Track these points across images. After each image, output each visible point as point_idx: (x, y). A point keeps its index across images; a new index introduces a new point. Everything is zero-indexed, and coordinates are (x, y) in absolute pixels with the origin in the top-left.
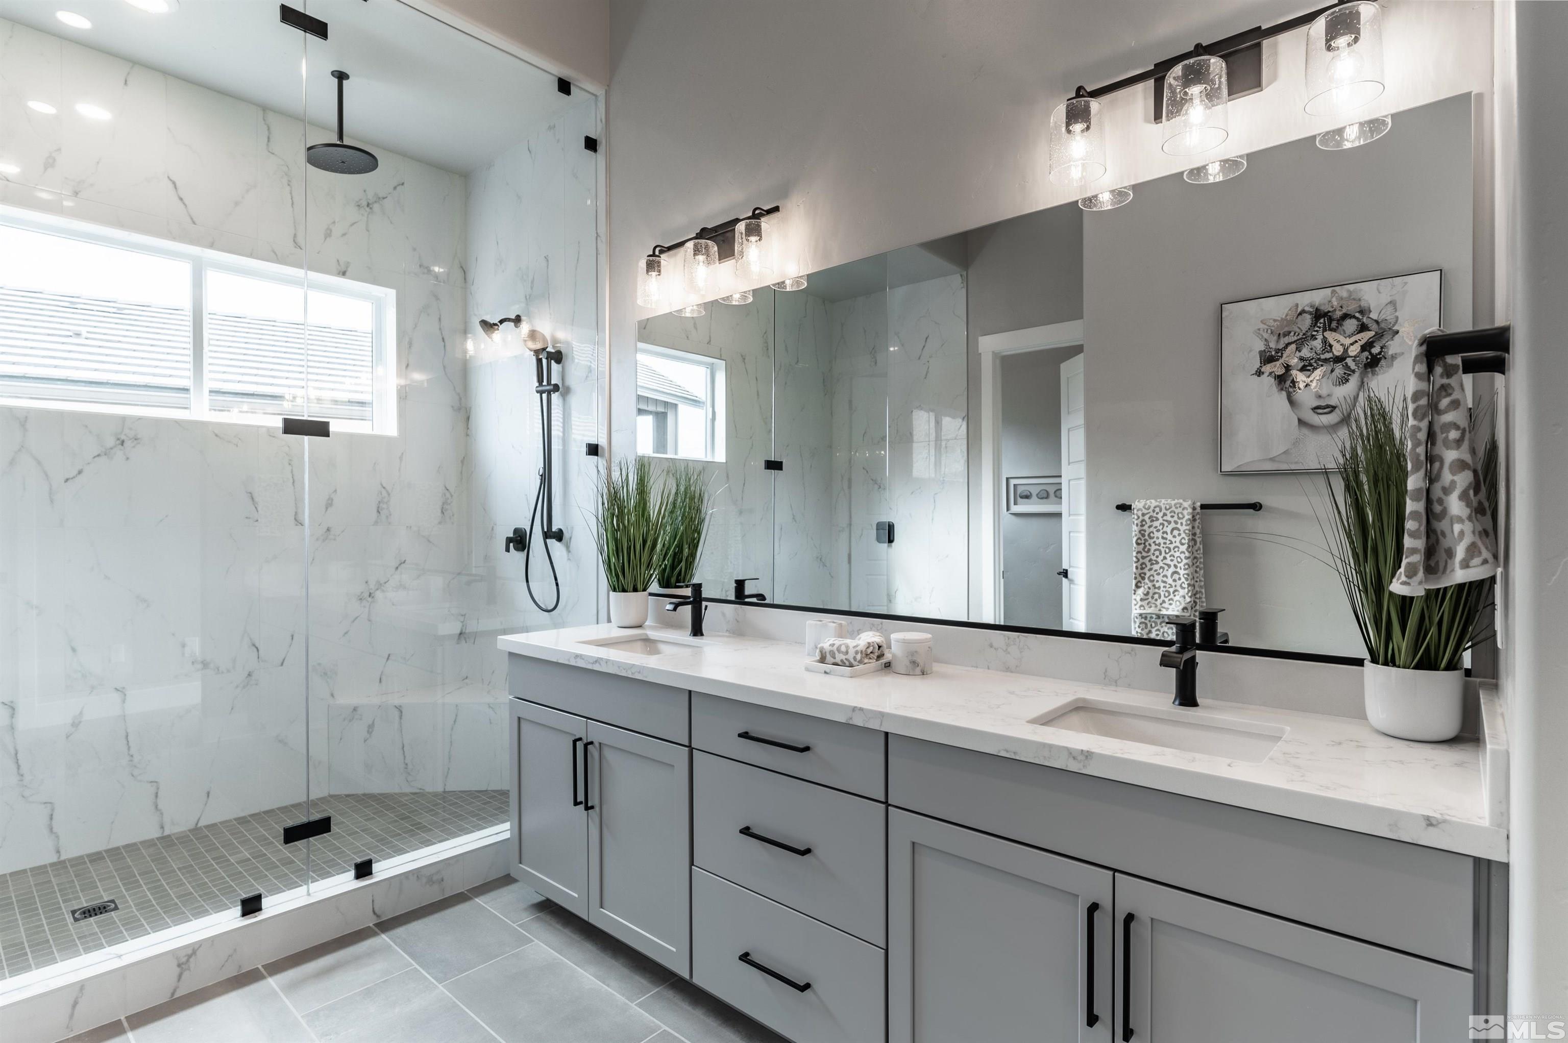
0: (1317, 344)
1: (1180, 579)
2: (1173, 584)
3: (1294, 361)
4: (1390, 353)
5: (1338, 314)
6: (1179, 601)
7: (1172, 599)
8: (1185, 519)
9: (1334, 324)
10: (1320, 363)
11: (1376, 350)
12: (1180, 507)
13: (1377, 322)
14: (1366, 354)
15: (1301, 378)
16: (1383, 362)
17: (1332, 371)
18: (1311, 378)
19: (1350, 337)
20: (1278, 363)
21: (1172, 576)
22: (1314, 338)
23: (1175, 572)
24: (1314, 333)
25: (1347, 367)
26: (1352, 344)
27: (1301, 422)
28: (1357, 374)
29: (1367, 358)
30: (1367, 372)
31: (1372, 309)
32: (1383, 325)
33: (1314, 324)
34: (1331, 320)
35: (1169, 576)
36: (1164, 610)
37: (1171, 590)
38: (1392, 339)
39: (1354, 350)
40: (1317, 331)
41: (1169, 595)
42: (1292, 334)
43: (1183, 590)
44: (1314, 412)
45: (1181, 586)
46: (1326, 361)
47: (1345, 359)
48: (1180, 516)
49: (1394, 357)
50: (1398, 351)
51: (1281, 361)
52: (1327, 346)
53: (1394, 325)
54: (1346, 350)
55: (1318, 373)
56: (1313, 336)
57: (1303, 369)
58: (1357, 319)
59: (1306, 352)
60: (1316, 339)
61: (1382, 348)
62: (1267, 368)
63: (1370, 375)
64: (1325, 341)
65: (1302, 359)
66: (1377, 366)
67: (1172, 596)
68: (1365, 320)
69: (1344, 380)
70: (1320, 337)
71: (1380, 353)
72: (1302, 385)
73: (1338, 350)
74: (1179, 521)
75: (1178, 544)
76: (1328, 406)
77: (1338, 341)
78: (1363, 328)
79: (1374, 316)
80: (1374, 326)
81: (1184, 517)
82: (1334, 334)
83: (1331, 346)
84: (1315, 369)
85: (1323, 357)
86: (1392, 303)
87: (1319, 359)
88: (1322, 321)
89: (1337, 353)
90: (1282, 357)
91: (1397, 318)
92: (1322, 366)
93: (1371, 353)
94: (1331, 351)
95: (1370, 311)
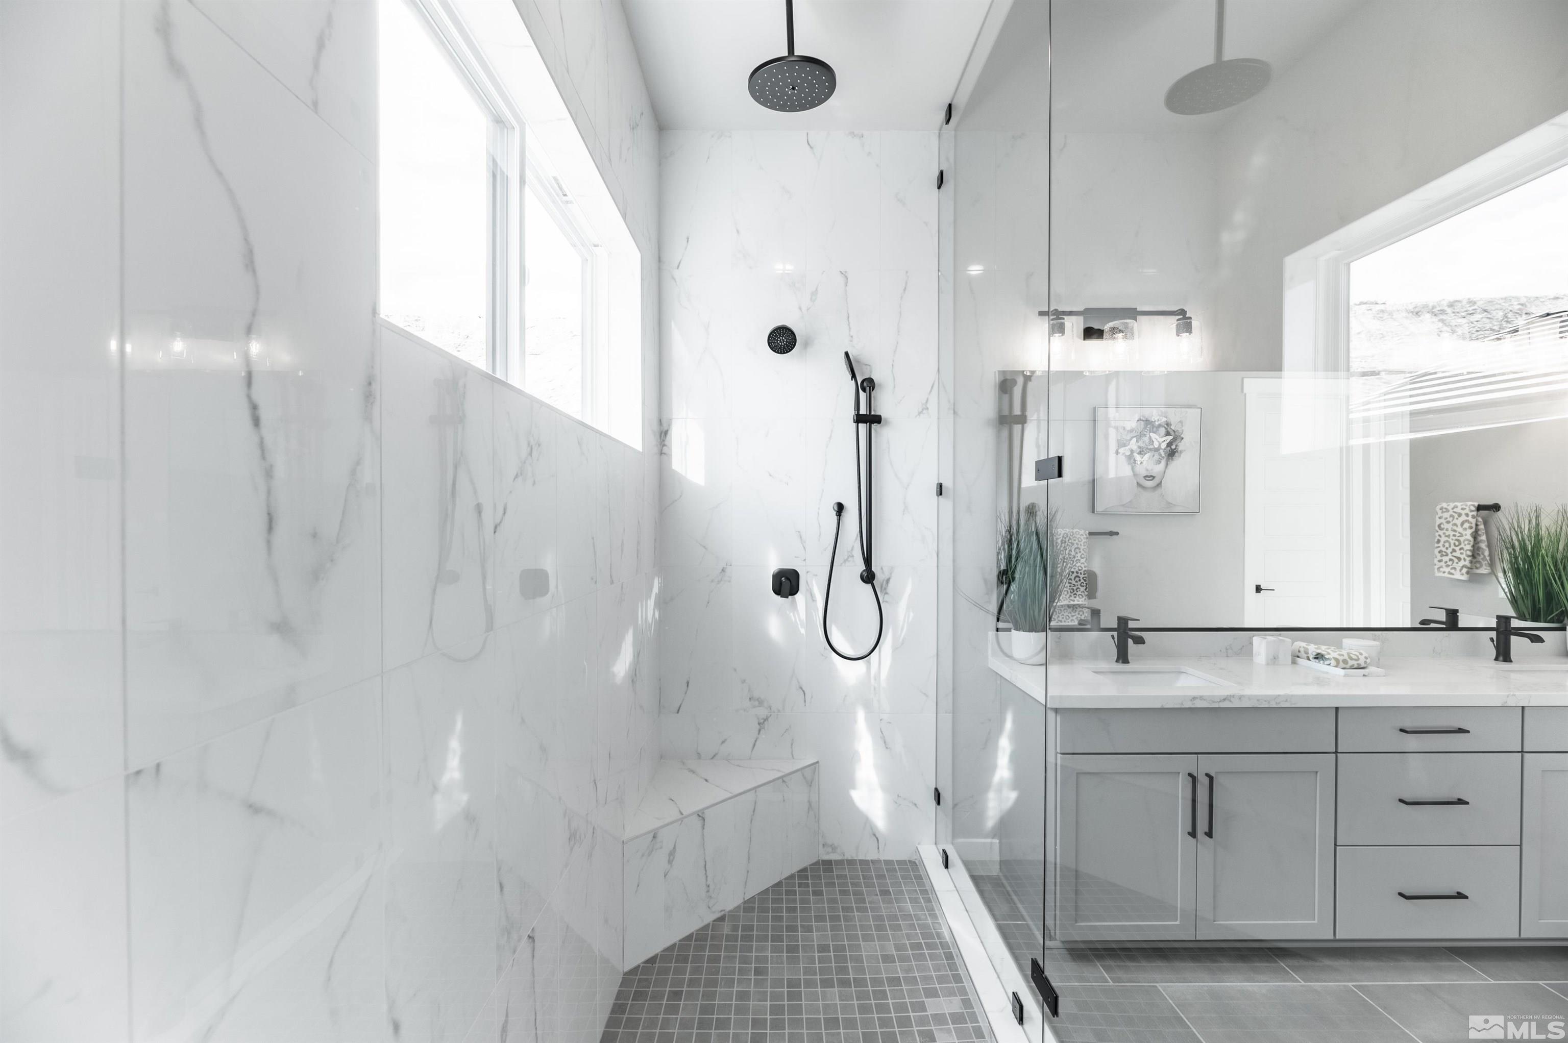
0: (1146, 439)
1: (1080, 580)
2: (1076, 584)
3: (1135, 448)
4: (1180, 449)
5: (1157, 423)
6: (1081, 595)
7: (1075, 594)
8: (1083, 542)
9: (1155, 429)
10: (1148, 451)
11: (1173, 447)
12: (1079, 534)
13: (1174, 431)
14: (1169, 448)
15: (1138, 457)
16: (1176, 454)
17: (1153, 456)
18: (1143, 459)
19: (1162, 437)
20: (1127, 448)
21: (1075, 579)
22: (1145, 435)
23: (1077, 576)
24: (1145, 433)
25: (1160, 455)
26: (1163, 442)
27: (1139, 484)
28: (1165, 459)
29: (1169, 451)
30: (1169, 459)
31: (1172, 424)
32: (1176, 434)
33: (1145, 428)
34: (1153, 426)
35: (1073, 579)
36: (1071, 601)
37: (1075, 588)
38: (1180, 442)
39: (1164, 445)
40: (1146, 432)
41: (1074, 591)
42: (1134, 431)
43: (1083, 588)
44: (1145, 479)
45: (1081, 585)
46: (1150, 449)
47: (1159, 450)
48: (1080, 540)
49: (1181, 452)
50: (1183, 449)
51: (1129, 447)
52: (1152, 442)
53: (1181, 434)
54: (1160, 445)
55: (1147, 456)
56: (1145, 434)
57: (1140, 453)
58: (1165, 427)
59: (1141, 444)
60: (1146, 436)
61: (1176, 446)
62: (1121, 450)
63: (1171, 460)
64: (1150, 437)
65: (1140, 447)
66: (1173, 456)
67: (1075, 592)
68: (1169, 429)
69: (1159, 462)
70: (1148, 436)
71: (1175, 449)
72: (1139, 463)
73: (1156, 445)
74: (1079, 543)
75: (1079, 558)
76: (1151, 476)
77: (1156, 440)
78: (1168, 434)
79: (1173, 427)
80: (1172, 433)
81: (1082, 541)
82: (1154, 434)
83: (1153, 442)
84: (1145, 454)
85: (1149, 447)
86: (1181, 422)
87: (1147, 448)
88: (1149, 426)
89: (1156, 446)
90: (1129, 444)
91: (1183, 430)
92: (1149, 452)
93: (1171, 449)
94: (1153, 444)
95: (1171, 425)
